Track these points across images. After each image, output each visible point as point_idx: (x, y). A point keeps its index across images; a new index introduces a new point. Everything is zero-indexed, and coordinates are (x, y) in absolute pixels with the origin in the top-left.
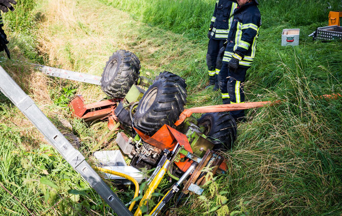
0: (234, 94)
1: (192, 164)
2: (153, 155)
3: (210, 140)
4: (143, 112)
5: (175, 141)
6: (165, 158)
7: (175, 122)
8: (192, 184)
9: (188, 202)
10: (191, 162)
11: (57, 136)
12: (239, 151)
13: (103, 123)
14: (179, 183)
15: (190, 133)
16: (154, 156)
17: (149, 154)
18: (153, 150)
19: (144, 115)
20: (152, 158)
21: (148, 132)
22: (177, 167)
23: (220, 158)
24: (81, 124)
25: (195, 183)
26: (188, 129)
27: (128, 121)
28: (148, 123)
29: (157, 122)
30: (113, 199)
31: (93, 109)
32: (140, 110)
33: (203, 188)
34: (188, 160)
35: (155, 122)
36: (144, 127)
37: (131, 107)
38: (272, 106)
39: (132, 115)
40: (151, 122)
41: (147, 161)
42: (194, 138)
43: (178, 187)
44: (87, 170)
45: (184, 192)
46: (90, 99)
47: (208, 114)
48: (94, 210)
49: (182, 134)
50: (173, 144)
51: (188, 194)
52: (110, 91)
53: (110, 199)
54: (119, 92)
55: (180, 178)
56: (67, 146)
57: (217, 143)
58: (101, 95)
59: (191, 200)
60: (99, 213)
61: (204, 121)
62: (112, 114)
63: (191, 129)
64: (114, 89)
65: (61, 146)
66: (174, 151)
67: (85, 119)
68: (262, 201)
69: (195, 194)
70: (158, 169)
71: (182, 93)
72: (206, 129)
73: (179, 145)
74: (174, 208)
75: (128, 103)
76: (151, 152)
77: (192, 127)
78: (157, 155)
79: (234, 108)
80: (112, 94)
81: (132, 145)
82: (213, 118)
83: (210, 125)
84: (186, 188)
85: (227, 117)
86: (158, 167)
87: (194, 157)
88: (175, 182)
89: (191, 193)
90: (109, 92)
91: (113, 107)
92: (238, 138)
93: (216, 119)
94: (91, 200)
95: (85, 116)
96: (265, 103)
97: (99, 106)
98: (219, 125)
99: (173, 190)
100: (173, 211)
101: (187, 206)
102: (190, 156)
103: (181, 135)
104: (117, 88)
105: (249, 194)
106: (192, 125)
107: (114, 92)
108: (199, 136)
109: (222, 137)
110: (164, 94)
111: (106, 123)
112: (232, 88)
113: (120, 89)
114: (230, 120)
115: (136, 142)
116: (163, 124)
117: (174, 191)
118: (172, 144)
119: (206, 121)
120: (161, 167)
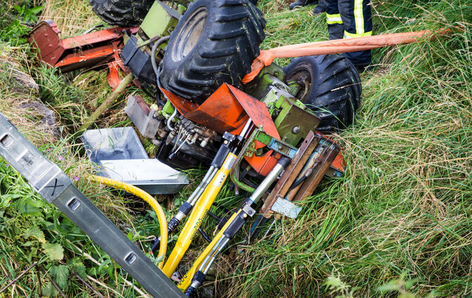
0: (352, 16)
1: (278, 161)
2: (201, 142)
3: (311, 112)
4: (179, 59)
5: (244, 115)
6: (225, 149)
7: (242, 78)
8: (279, 200)
9: (271, 232)
10: (278, 156)
11: (6, 136)
12: (370, 132)
13: (97, 73)
14: (254, 198)
15: (271, 98)
16: (203, 144)
17: (194, 141)
18: (201, 132)
19: (182, 66)
20: (199, 146)
21: (189, 97)
22: (248, 164)
23: (332, 147)
24: (55, 78)
25: (284, 198)
26: (268, 90)
27: (149, 74)
28: (190, 81)
29: (208, 77)
30: (134, 258)
31: (78, 48)
32: (173, 53)
33: (300, 206)
34: (270, 152)
35: (204, 78)
36: (182, 89)
37: (154, 47)
38: (433, 40)
39: (157, 63)
40: (196, 79)
41: (189, 152)
42: (281, 109)
43: (253, 206)
44: (78, 204)
45: (264, 215)
46: (70, 26)
47: (305, 59)
48: (94, 277)
49: (257, 101)
50: (241, 121)
51: (273, 218)
52: (109, 13)
53: (129, 259)
54: (128, 16)
55: (256, 187)
56: (30, 156)
57: (324, 115)
58: (90, 19)
59: (276, 230)
60: (105, 282)
61: (296, 71)
62: (115, 56)
63: (274, 89)
64: (117, 10)
65: (18, 158)
66: (242, 135)
67: (62, 67)
68: (415, 230)
69: (286, 217)
70: (213, 171)
71: (255, 19)
72: (302, 87)
73: (252, 122)
74: (246, 244)
75: (148, 38)
76: (196, 135)
77: (275, 85)
78: (208, 142)
79: (356, 47)
80: (115, 19)
81: (159, 120)
82: (314, 67)
83: (309, 80)
84: (267, 207)
85: (342, 64)
86: (212, 168)
87: (284, 147)
88: (245, 195)
89: (278, 217)
90: (108, 15)
91: (115, 44)
92: (364, 104)
93: (321, 67)
94: (88, 256)
95: (63, 63)
96: (419, 34)
97: (89, 42)
98: (326, 80)
99: (243, 212)
100: (244, 251)
101: (269, 241)
102: (275, 147)
103: (255, 103)
104: (123, 8)
105: (390, 215)
106: (275, 81)
107: (117, 14)
108: (290, 104)
109: (333, 103)
110: (220, 21)
111: (103, 74)
112: (348, 4)
113: (130, 9)
114: (348, 69)
115: (167, 116)
116: (221, 84)
117: (245, 216)
118: (238, 120)
119: (300, 71)
120: (219, 168)
